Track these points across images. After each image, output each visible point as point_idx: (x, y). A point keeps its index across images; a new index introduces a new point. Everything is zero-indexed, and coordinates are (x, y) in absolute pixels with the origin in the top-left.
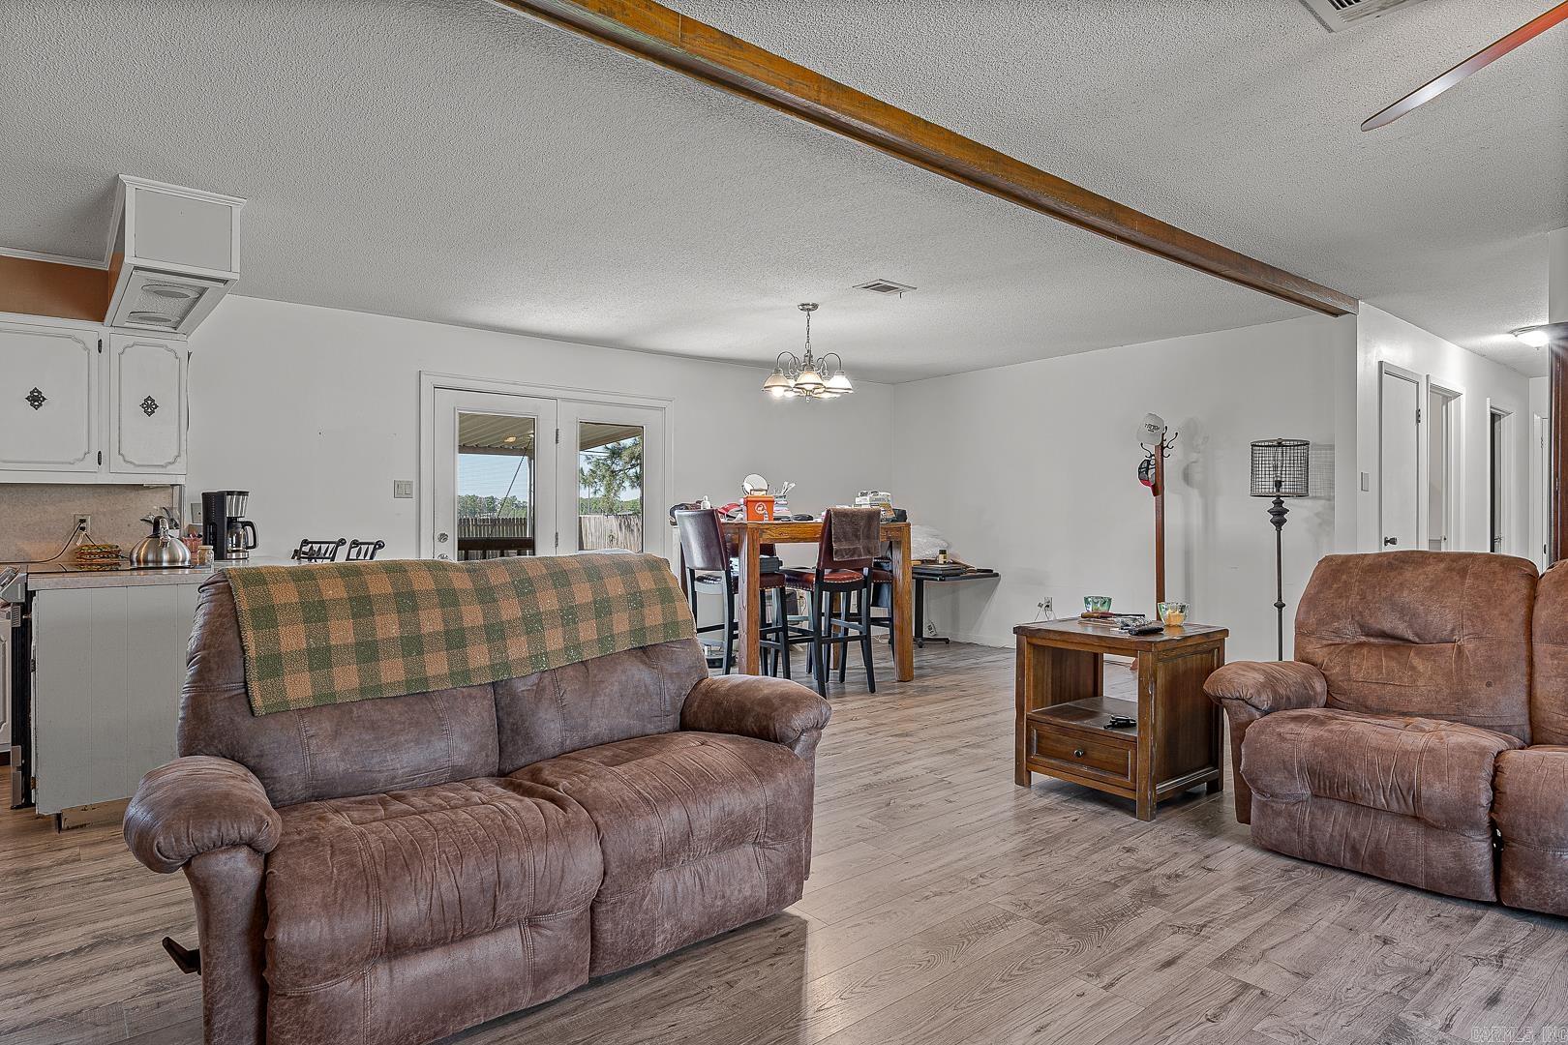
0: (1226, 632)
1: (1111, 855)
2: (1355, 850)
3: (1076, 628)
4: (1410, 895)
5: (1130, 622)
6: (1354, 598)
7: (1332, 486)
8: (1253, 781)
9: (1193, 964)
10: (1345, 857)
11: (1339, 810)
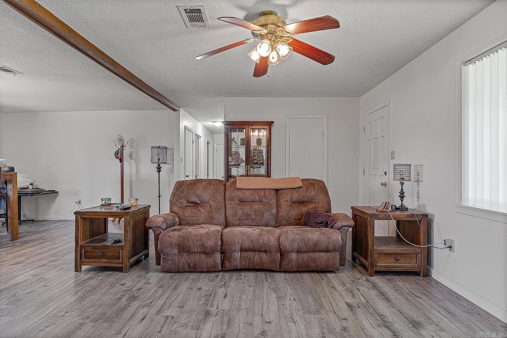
0: (150, 206)
1: (118, 288)
2: (189, 265)
3: (99, 210)
4: (203, 274)
5: (119, 206)
6: (185, 193)
7: (173, 160)
8: (162, 252)
9: (151, 316)
10: (187, 268)
11: (185, 255)
